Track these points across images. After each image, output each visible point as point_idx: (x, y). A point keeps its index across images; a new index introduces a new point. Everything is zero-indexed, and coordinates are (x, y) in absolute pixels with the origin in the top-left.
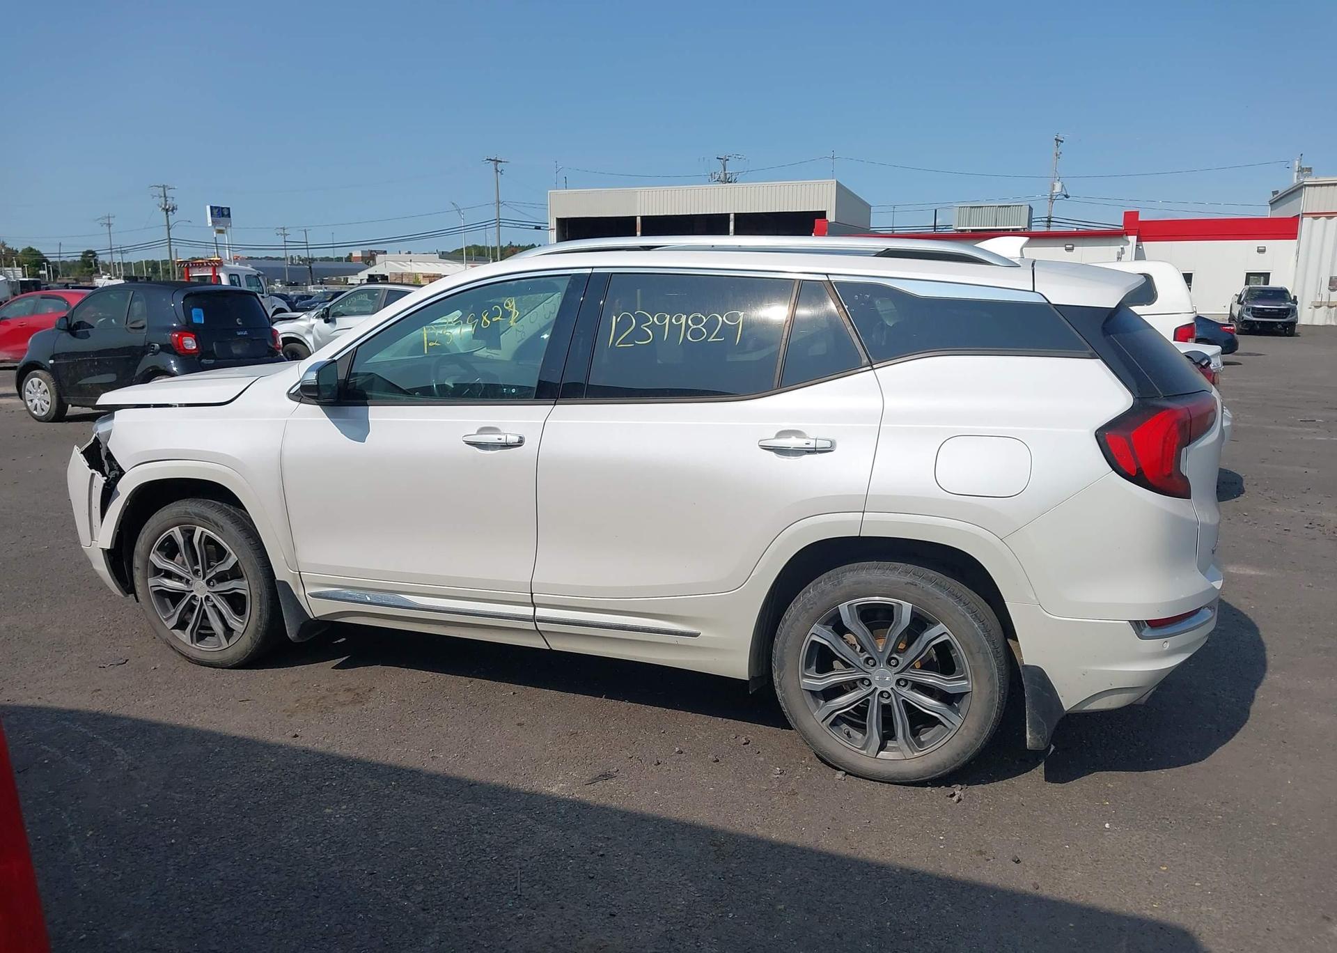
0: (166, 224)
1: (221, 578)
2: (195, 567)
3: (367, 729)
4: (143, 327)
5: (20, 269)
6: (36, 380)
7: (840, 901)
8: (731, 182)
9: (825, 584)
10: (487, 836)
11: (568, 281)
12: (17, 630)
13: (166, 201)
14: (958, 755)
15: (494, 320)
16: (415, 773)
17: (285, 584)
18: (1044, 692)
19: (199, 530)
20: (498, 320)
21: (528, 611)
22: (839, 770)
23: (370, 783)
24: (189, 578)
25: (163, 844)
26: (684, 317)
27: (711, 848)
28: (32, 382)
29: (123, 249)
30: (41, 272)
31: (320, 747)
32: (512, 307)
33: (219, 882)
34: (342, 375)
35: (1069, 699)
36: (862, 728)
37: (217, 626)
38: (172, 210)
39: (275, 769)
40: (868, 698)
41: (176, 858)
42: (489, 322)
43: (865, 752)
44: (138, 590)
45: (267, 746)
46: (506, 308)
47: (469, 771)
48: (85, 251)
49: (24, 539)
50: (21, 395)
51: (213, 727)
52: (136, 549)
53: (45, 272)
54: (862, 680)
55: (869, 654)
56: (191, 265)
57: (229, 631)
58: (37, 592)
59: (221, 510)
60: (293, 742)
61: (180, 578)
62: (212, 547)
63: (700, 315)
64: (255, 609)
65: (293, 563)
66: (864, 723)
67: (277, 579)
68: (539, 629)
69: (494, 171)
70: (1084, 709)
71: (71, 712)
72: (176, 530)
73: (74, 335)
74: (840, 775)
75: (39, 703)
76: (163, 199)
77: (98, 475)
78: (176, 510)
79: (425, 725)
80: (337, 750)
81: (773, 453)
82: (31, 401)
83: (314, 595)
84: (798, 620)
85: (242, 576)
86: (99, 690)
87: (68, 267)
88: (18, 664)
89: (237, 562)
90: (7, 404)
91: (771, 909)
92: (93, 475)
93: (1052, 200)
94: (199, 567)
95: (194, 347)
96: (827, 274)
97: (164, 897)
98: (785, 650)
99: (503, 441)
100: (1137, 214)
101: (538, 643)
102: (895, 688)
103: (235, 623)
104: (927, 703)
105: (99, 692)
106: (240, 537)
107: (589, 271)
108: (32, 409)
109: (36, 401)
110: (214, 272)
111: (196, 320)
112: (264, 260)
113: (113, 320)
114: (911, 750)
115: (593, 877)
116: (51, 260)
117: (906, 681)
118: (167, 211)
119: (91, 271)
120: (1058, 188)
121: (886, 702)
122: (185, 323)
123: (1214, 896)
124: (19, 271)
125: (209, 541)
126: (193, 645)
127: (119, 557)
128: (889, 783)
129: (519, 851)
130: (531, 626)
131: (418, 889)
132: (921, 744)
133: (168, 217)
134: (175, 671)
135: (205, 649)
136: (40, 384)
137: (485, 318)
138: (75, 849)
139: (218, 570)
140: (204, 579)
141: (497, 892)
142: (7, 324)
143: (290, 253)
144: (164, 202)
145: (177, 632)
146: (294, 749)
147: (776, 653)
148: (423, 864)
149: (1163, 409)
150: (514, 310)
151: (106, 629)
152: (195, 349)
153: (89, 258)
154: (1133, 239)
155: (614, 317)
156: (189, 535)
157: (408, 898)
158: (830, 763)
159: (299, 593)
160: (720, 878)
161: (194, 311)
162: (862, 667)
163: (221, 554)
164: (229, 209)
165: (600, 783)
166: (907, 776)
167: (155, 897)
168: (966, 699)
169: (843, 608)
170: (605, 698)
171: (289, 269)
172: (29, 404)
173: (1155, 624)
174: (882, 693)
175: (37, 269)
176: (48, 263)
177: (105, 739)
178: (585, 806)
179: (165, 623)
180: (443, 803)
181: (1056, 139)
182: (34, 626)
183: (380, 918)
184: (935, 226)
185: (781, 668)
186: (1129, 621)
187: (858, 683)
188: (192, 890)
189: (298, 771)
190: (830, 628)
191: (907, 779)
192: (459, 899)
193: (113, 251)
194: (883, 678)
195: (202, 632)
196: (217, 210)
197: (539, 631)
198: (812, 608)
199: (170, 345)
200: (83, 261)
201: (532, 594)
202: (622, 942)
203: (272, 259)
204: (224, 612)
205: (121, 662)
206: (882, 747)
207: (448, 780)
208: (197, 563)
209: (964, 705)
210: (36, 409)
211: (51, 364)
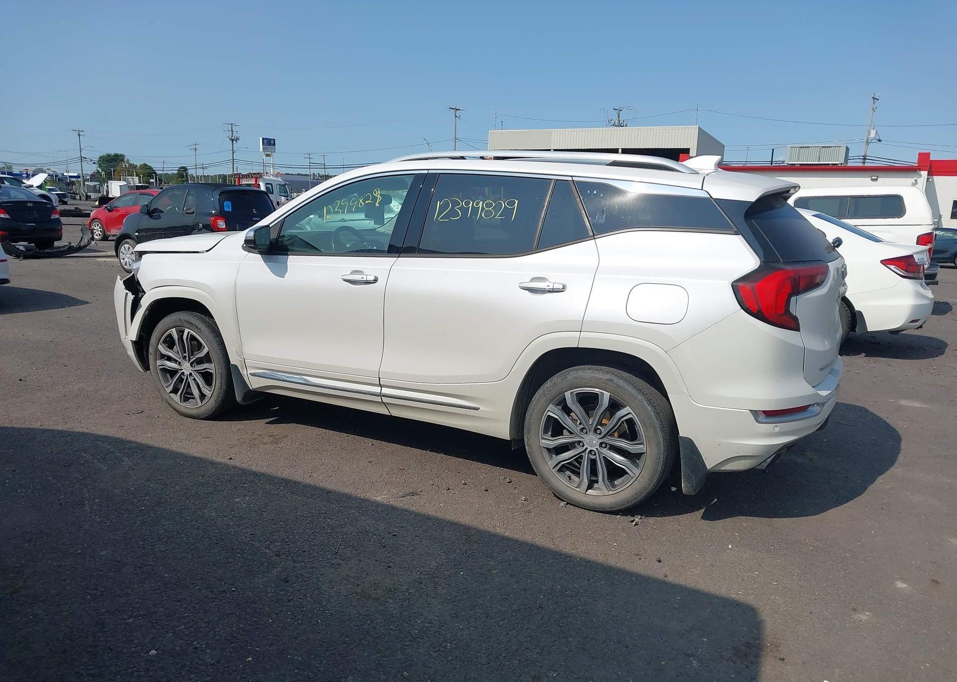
0: (231, 149)
1: (200, 361)
2: (184, 355)
3: (276, 458)
4: (193, 213)
5: (138, 178)
6: (127, 246)
7: (533, 572)
8: (623, 126)
9: (557, 378)
10: (329, 520)
11: (413, 178)
12: (84, 391)
13: (232, 134)
14: (637, 494)
15: (366, 202)
16: (297, 483)
17: (236, 366)
18: (693, 455)
19: (186, 331)
20: (369, 203)
21: (377, 390)
22: (563, 501)
23: (267, 487)
24: (181, 361)
25: (137, 509)
26: (481, 203)
27: (464, 537)
28: (124, 247)
29: (204, 166)
30: (151, 180)
31: (244, 466)
32: (378, 195)
33: (163, 531)
34: (273, 236)
35: (710, 462)
36: (578, 474)
37: (196, 392)
38: (236, 140)
39: (213, 475)
40: (582, 454)
41: (142, 517)
42: (363, 204)
43: (578, 489)
44: (151, 367)
45: (212, 463)
46: (375, 195)
47: (329, 485)
48: (180, 166)
49: (101, 341)
50: (117, 256)
51: (183, 451)
52: (150, 342)
53: (154, 180)
54: (579, 442)
55: (583, 425)
56: (241, 176)
57: (203, 396)
58: (101, 370)
59: (200, 318)
60: (228, 462)
61: (176, 361)
62: (195, 343)
63: (491, 202)
64: (217, 382)
65: (240, 353)
66: (579, 471)
67: (231, 363)
68: (384, 401)
69: (454, 116)
70: (722, 469)
71: (104, 437)
72: (174, 330)
73: (151, 217)
74: (562, 504)
75: (86, 431)
76: (231, 132)
77: (130, 294)
78: (174, 318)
79: (312, 458)
80: (254, 468)
81: (528, 292)
82: (124, 259)
83: (253, 375)
84: (539, 401)
85: (211, 362)
86: (123, 426)
87: (169, 178)
88: (79, 410)
89: (208, 352)
90: (111, 262)
91: (488, 572)
92: (127, 294)
93: (868, 143)
94: (187, 355)
95: (224, 227)
96: (572, 176)
97: (130, 536)
98: (531, 421)
99: (365, 279)
100: (928, 155)
101: (383, 411)
102: (598, 448)
103: (206, 391)
104: (617, 458)
105: (123, 428)
106: (211, 337)
107: (426, 172)
108: (124, 264)
109: (126, 259)
110: (256, 181)
111: (226, 209)
112: (297, 176)
113: (177, 208)
114: (607, 489)
115: (385, 546)
116: (158, 172)
117: (606, 444)
118: (233, 140)
119: (183, 181)
120: (873, 134)
121: (593, 457)
122: (219, 211)
123: (783, 591)
124: (136, 179)
125: (193, 338)
126: (182, 404)
127: (141, 345)
128: (593, 511)
129: (345, 530)
130: (378, 399)
131: (277, 544)
132: (614, 486)
133: (233, 145)
134: (169, 419)
135: (189, 407)
136: (129, 248)
137: (361, 201)
138: (87, 508)
139: (197, 357)
140: (189, 362)
141: (324, 550)
142: (117, 211)
143: (313, 171)
144: (231, 135)
145: (173, 395)
146: (227, 466)
147: (526, 423)
148: (285, 531)
149: (782, 269)
150: (379, 196)
151: (135, 394)
152: (225, 228)
153: (181, 172)
154: (924, 174)
155: (439, 202)
156: (181, 334)
157: (269, 549)
158: (559, 496)
159: (244, 372)
160: (463, 553)
161: (225, 203)
162: (580, 435)
163: (200, 346)
164: (274, 140)
165: (408, 497)
166: (604, 506)
167: (125, 535)
168: (643, 457)
169: (568, 395)
170: (429, 451)
171: (311, 182)
172: (122, 261)
173: (769, 414)
174: (591, 451)
175: (149, 178)
176: (156, 173)
177: (119, 452)
178: (394, 508)
179: (166, 389)
180: (308, 500)
181: (873, 98)
182: (94, 389)
183: (249, 557)
184: (772, 161)
185: (529, 432)
186: (750, 410)
187: (576, 444)
188: (147, 534)
189: (226, 478)
190: (560, 407)
191: (605, 508)
192: (299, 552)
193: (197, 167)
194: (591, 442)
195: (188, 396)
196: (267, 141)
197: (384, 403)
198: (548, 394)
199: (209, 225)
200: (179, 174)
201: (379, 378)
202: (390, 581)
203: (302, 175)
204: (200, 383)
205: (140, 412)
206: (590, 487)
207: (315, 488)
208: (185, 352)
209: (641, 462)
210: (126, 265)
211: (136, 236)
